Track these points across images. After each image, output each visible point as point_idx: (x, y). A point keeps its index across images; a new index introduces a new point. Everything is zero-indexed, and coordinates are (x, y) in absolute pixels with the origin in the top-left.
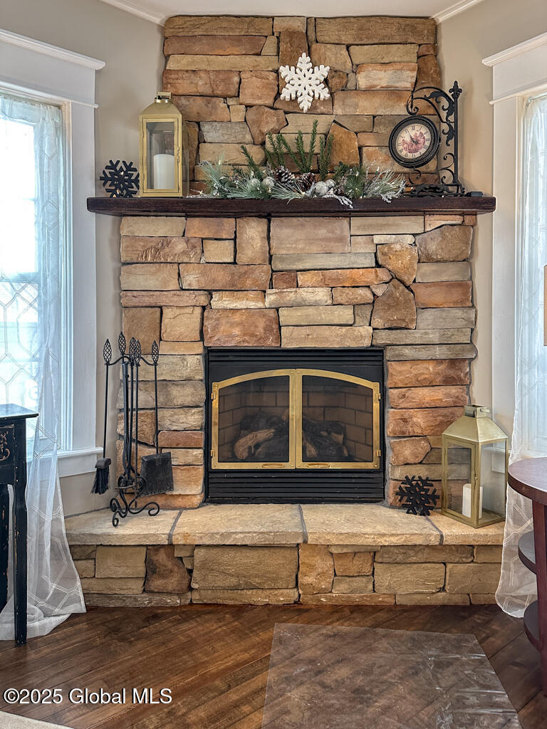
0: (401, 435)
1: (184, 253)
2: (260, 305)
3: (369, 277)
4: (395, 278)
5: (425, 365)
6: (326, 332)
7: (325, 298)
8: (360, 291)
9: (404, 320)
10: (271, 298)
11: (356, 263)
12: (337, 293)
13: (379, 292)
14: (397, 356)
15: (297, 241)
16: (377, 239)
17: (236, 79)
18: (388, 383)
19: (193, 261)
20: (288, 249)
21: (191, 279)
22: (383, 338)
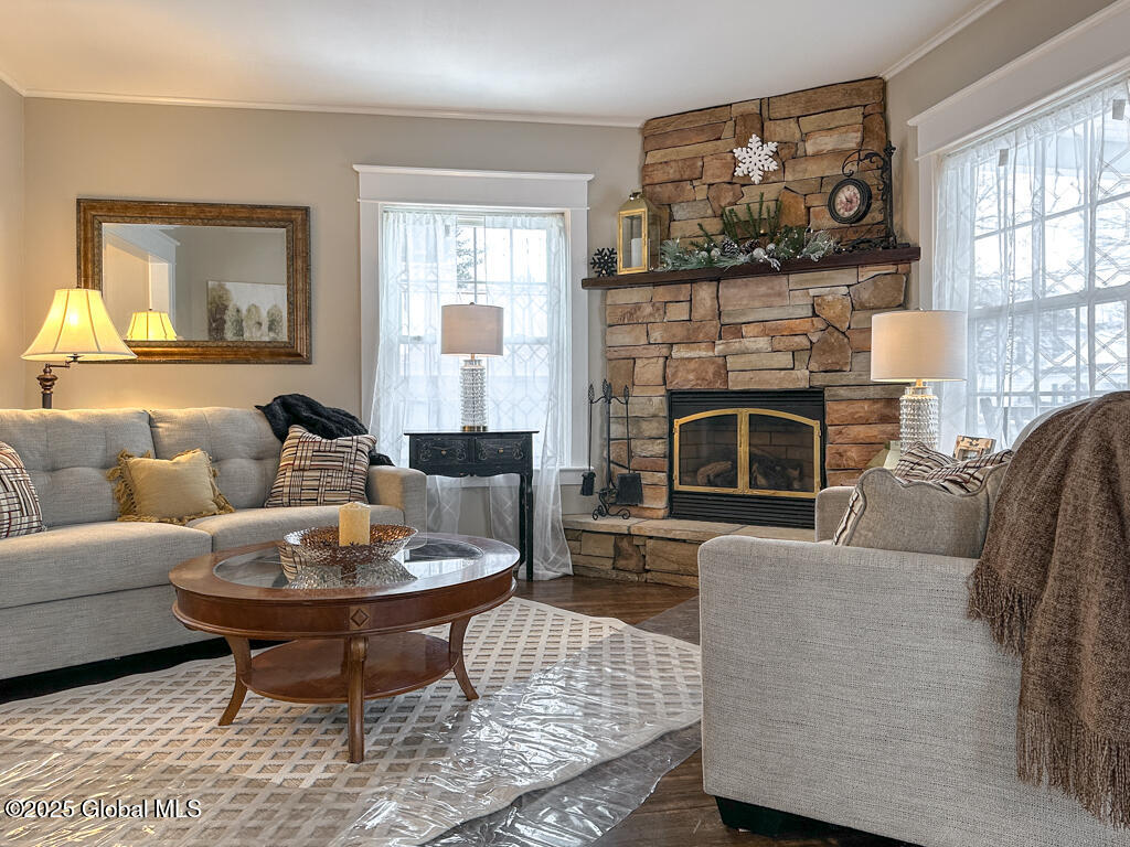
0: (837, 469)
1: (651, 314)
2: (711, 354)
4: (830, 325)
5: (860, 404)
6: (766, 375)
7: (766, 346)
8: (797, 339)
9: (838, 363)
10: (719, 348)
11: (793, 314)
12: (776, 340)
13: (814, 339)
14: (833, 396)
15: (741, 298)
16: (812, 292)
17: (701, 163)
18: (828, 421)
19: (658, 320)
20: (735, 306)
21: (657, 336)
22: (820, 380)
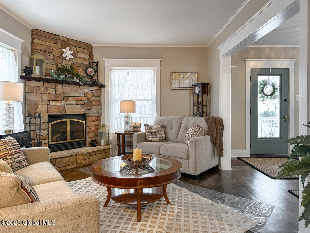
0: (90, 132)
1: (44, 91)
2: (61, 104)
3: (84, 99)
4: (89, 99)
5: (94, 117)
6: (75, 110)
7: (75, 103)
8: (82, 102)
9: (90, 108)
10: (64, 103)
11: (81, 95)
12: (78, 102)
13: (86, 102)
14: (88, 115)
15: (69, 90)
16: (85, 91)
17: (51, 49)
18: (87, 121)
19: (45, 93)
20: (67, 92)
22: (87, 112)
